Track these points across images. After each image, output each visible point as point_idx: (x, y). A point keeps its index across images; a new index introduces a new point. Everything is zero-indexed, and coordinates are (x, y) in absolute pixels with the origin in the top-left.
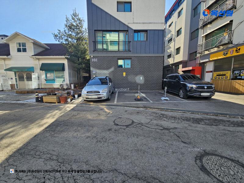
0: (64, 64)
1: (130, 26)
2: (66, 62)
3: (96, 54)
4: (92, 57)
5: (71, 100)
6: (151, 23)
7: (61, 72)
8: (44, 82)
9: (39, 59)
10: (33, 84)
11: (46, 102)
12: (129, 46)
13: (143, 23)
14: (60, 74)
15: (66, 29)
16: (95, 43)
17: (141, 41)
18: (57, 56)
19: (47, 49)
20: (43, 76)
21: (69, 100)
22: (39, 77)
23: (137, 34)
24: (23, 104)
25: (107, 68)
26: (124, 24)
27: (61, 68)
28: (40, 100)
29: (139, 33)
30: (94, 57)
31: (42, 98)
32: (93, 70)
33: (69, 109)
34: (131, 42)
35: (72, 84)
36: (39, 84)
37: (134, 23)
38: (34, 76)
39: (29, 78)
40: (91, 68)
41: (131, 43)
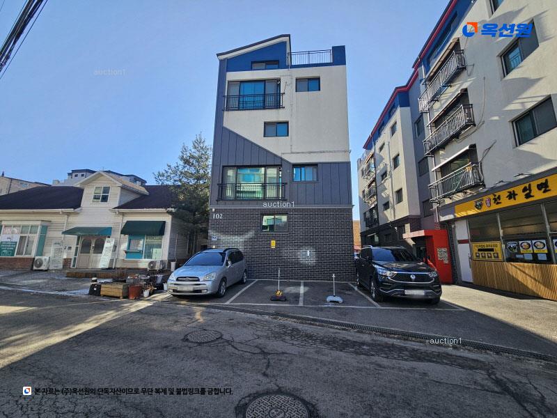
0: (164, 223)
1: (285, 157)
2: (168, 219)
3: (222, 206)
4: (214, 210)
5: (150, 294)
6: (324, 152)
7: (158, 238)
8: (122, 256)
9: (123, 214)
10: (103, 260)
11: (104, 296)
12: (284, 192)
13: (310, 153)
14: (155, 240)
15: (181, 163)
16: (222, 187)
17: (306, 182)
18: (155, 209)
19: (143, 196)
20: (124, 246)
21: (146, 293)
22: (115, 247)
23: (299, 170)
24: (66, 297)
25: (240, 233)
26: (275, 155)
27: (158, 231)
28: (95, 291)
29: (303, 169)
30: (217, 211)
31: (99, 287)
32: (214, 235)
33: (133, 310)
34: (286, 183)
35: (173, 261)
36: (112, 261)
37: (292, 153)
38: (108, 244)
39: (99, 248)
40: (210, 231)
41: (288, 186)
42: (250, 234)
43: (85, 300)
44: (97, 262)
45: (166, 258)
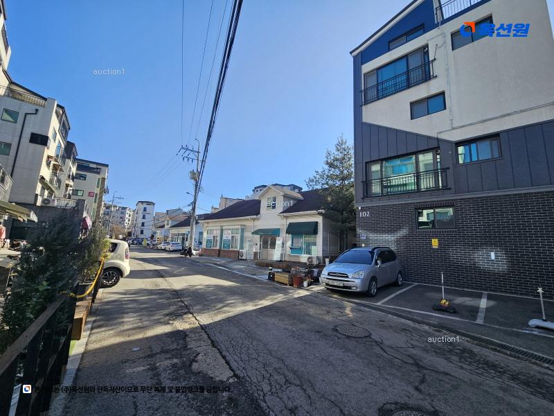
0: (317, 223)
1: (442, 136)
2: (320, 220)
3: (368, 204)
4: (360, 208)
5: (309, 285)
6: (509, 115)
7: (313, 236)
8: (289, 251)
9: (287, 217)
10: (276, 255)
11: (277, 282)
12: (445, 180)
13: (484, 121)
14: (310, 239)
15: (327, 167)
16: (367, 184)
17: (479, 162)
18: (309, 212)
19: (299, 201)
20: (289, 244)
21: (305, 284)
22: (283, 244)
23: (467, 147)
24: (254, 280)
25: (391, 230)
27: (312, 230)
28: (272, 278)
29: (473, 146)
30: (363, 209)
31: (274, 275)
32: (362, 234)
33: (296, 296)
34: (449, 168)
35: (327, 257)
36: (282, 255)
37: (454, 129)
38: (279, 242)
39: (273, 245)
40: (358, 230)
41: (450, 172)
42: (403, 232)
43: (266, 283)
44: (272, 255)
45: (320, 255)
